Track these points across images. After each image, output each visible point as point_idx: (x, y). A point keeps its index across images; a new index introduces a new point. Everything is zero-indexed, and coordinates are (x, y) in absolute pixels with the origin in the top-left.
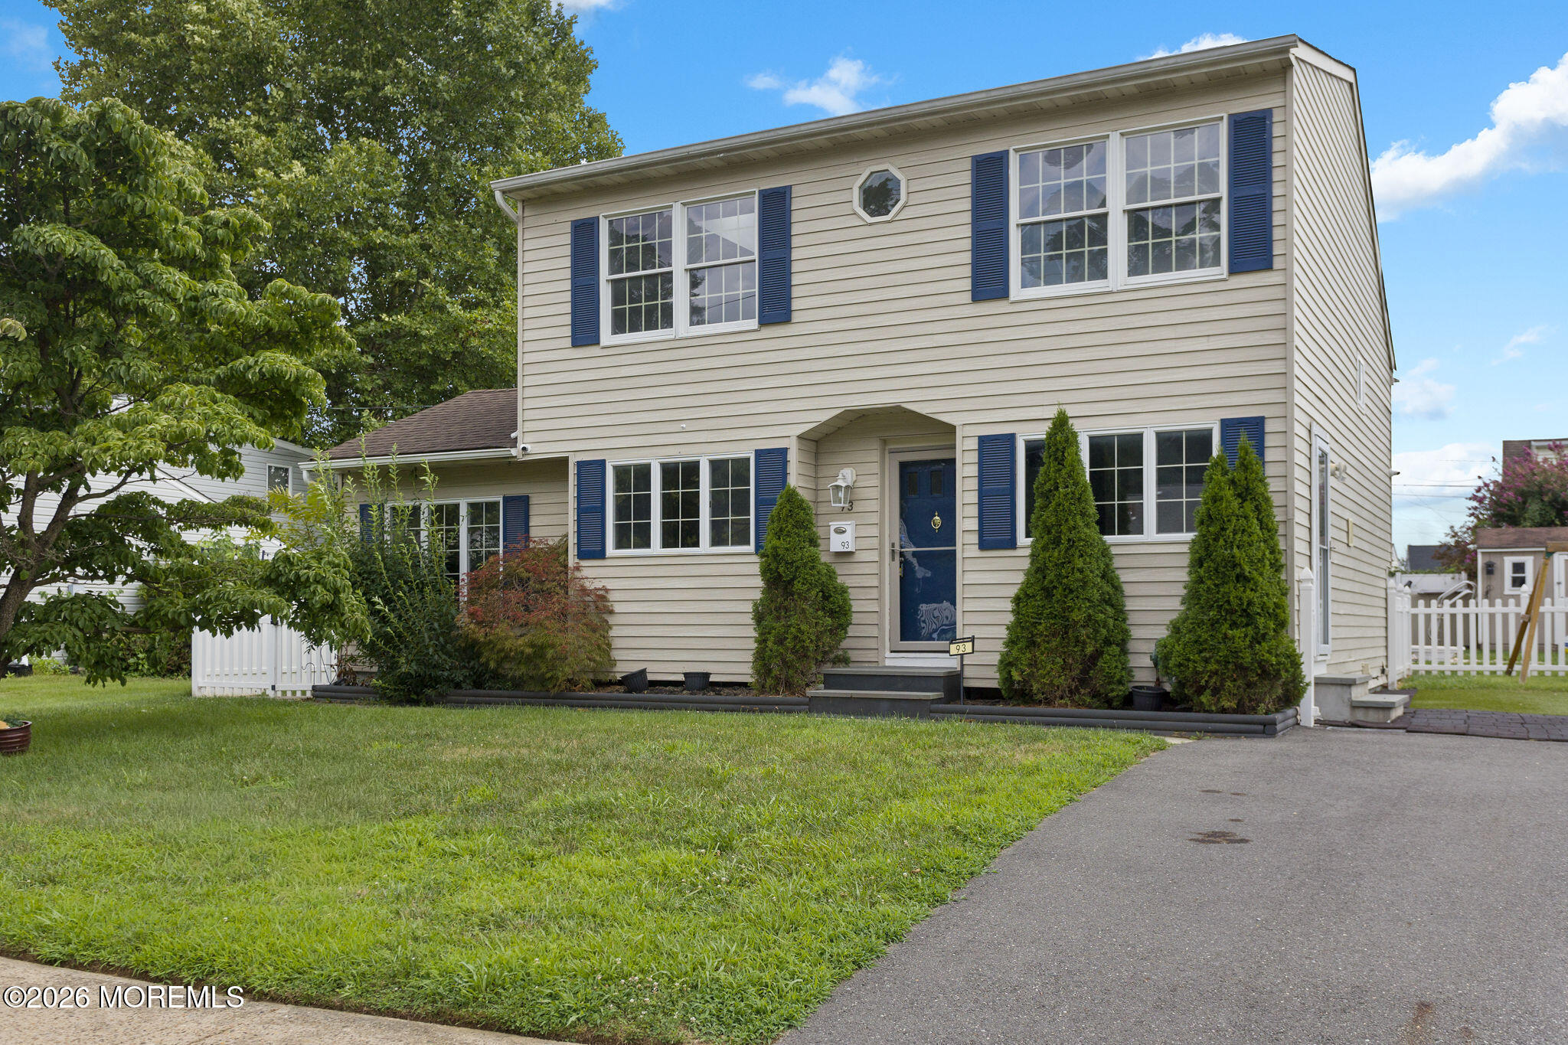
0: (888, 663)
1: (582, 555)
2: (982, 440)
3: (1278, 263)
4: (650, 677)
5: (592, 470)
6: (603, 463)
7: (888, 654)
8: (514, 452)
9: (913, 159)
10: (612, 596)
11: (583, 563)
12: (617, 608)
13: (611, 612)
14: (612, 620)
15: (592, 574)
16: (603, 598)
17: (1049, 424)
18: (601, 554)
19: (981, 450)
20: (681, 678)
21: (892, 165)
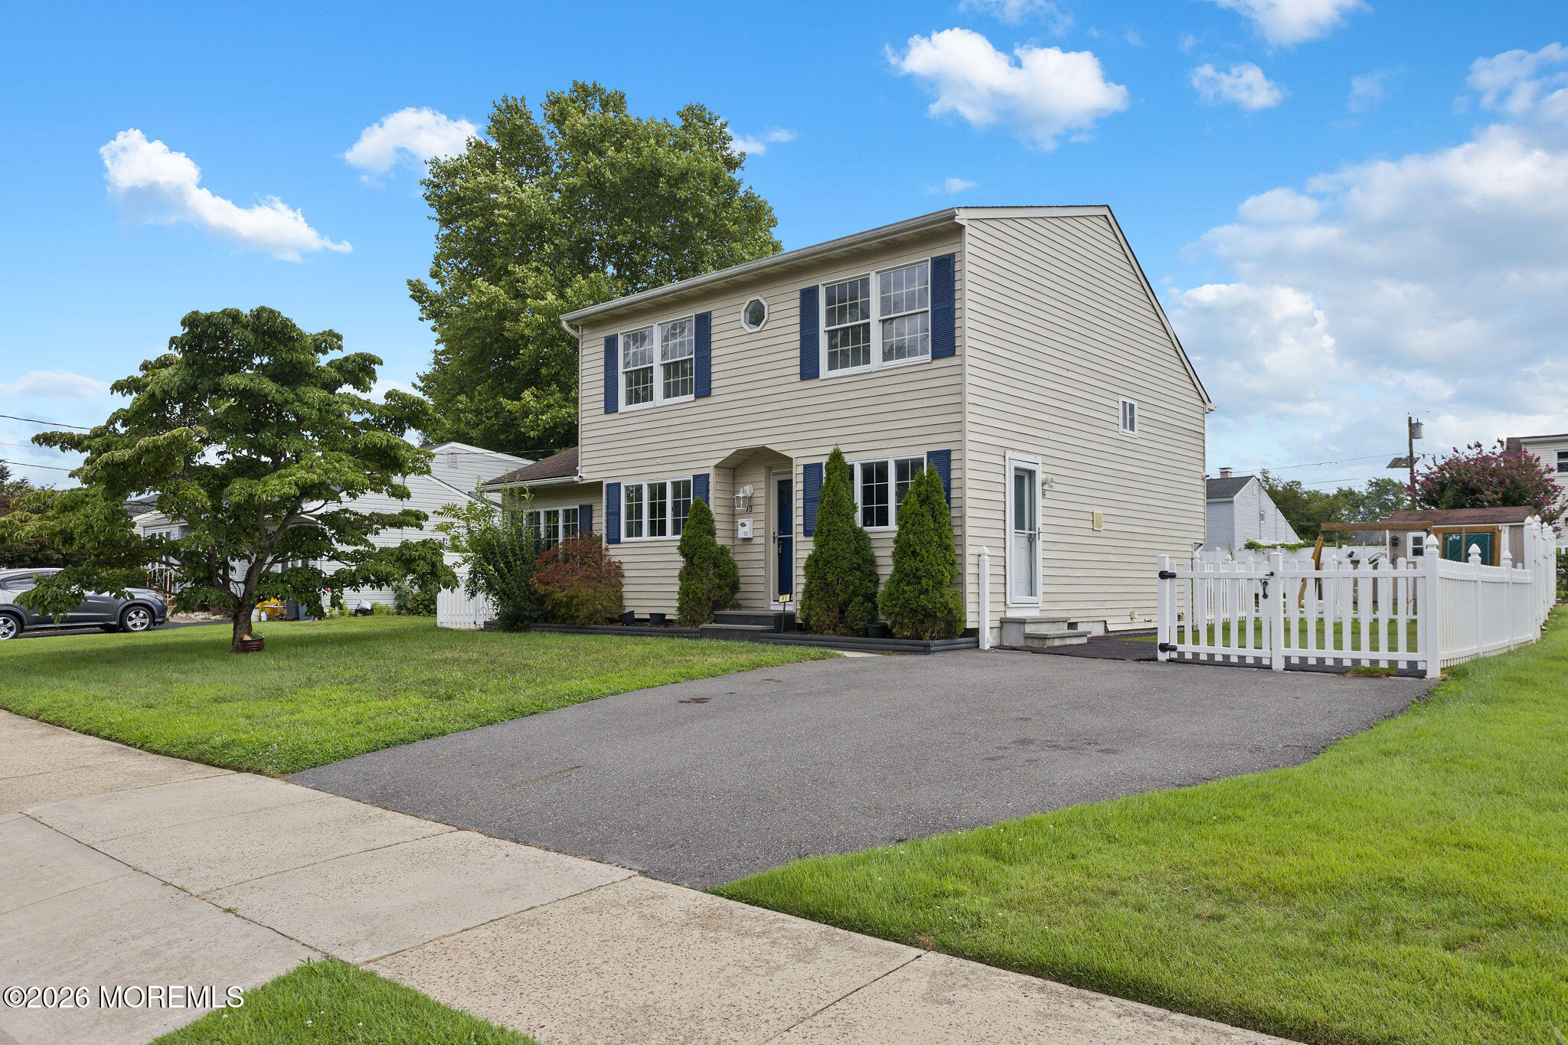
0: (772, 608)
1: (609, 541)
2: (806, 467)
3: (958, 351)
4: (636, 616)
5: (614, 488)
6: (619, 484)
7: (772, 603)
8: (576, 479)
9: (772, 292)
10: (624, 567)
11: (610, 546)
12: (626, 574)
13: (623, 576)
14: (624, 581)
15: (615, 553)
16: (619, 568)
17: (828, 457)
18: (617, 541)
19: (804, 473)
20: (648, 617)
21: (760, 296)
